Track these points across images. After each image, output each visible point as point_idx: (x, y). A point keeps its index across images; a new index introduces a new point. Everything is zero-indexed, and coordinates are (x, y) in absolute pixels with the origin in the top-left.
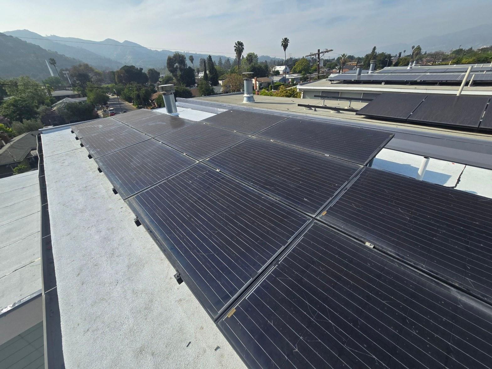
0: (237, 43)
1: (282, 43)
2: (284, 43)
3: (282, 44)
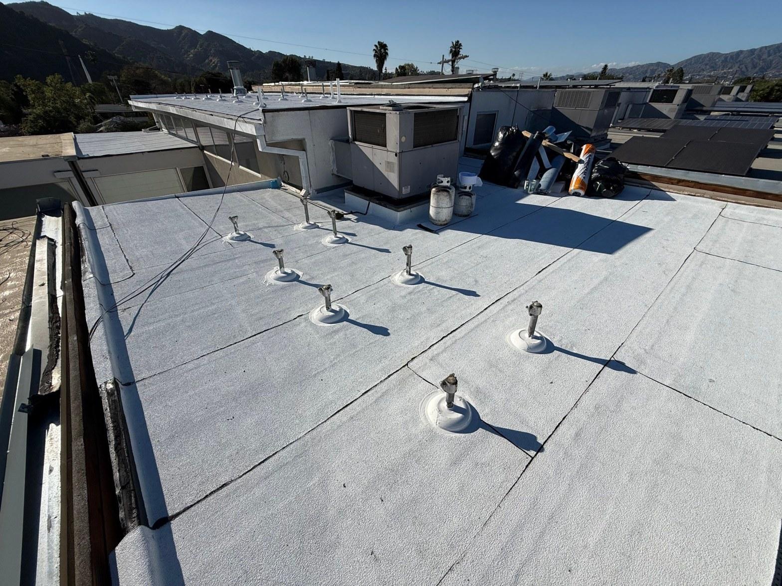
0: (377, 44)
1: (451, 49)
2: (453, 49)
3: (451, 51)
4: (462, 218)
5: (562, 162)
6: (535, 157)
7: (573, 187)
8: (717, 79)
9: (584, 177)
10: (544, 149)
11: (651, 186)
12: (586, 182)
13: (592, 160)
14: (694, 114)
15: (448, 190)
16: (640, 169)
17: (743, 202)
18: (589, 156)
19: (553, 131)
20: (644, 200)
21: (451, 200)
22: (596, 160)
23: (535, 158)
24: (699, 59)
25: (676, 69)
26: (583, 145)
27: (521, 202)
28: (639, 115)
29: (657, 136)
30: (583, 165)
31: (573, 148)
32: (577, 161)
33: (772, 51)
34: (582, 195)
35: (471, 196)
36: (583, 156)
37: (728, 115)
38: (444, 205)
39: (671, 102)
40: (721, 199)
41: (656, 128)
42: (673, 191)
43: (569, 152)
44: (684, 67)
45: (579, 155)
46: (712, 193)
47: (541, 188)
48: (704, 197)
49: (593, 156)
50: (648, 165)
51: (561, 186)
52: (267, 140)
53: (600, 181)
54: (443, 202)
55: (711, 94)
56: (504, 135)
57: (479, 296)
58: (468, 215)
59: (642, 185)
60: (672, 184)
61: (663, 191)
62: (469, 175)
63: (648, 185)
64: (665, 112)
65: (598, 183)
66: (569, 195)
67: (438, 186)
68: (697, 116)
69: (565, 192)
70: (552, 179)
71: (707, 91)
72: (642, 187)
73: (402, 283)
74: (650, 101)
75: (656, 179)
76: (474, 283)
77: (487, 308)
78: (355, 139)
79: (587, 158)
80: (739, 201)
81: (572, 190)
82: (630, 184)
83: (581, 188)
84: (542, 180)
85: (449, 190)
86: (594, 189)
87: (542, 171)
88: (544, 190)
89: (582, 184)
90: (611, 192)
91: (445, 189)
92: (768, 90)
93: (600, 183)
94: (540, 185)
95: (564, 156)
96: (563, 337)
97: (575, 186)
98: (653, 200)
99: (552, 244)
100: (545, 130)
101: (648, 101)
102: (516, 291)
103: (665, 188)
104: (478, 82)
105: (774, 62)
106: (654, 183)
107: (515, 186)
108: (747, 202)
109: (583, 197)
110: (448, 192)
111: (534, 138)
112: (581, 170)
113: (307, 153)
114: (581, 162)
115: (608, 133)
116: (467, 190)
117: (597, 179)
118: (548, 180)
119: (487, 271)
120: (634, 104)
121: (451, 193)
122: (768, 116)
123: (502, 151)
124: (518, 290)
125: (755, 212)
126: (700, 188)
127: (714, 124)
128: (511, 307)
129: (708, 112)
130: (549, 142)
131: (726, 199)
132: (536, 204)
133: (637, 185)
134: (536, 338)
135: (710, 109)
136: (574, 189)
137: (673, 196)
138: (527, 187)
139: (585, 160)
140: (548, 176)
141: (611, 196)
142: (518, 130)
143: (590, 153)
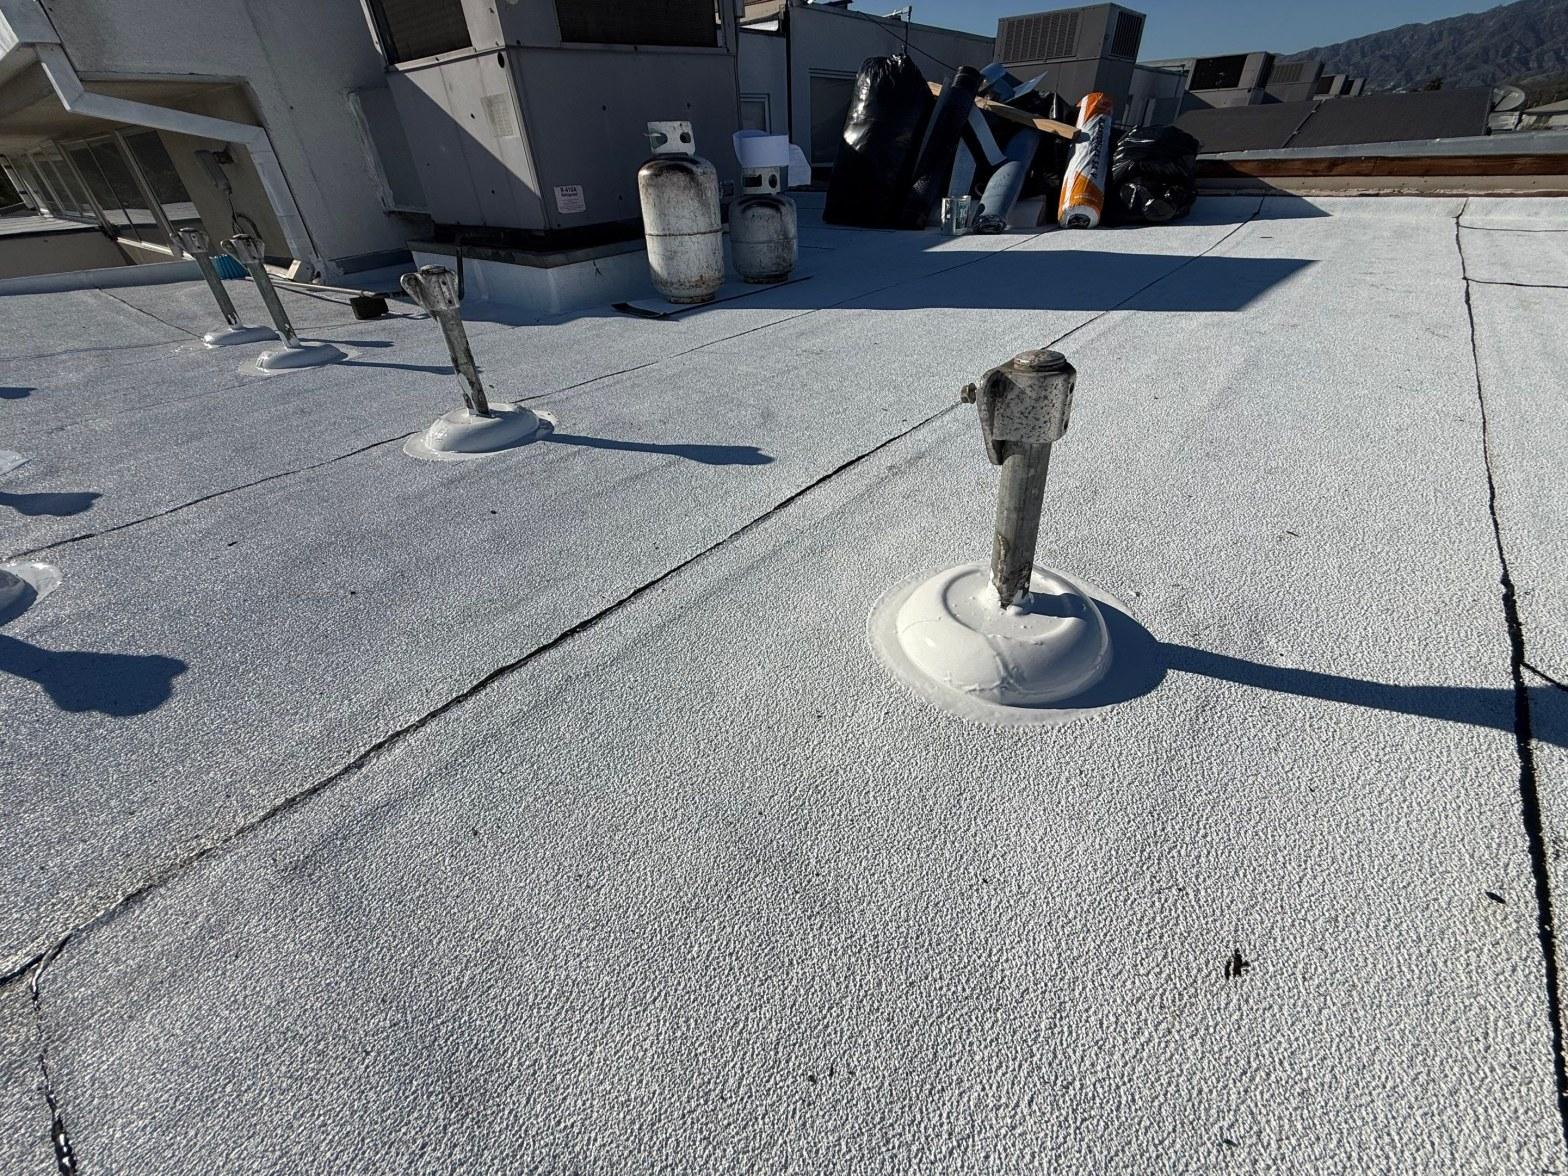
4: (761, 285)
5: (1032, 146)
6: (962, 139)
7: (1067, 203)
9: (1093, 175)
10: (982, 115)
11: (1260, 188)
12: (1101, 187)
13: (1107, 132)
15: (689, 165)
17: (1508, 191)
18: (1099, 122)
19: (1002, 72)
20: (1247, 223)
21: (704, 204)
22: (1117, 130)
23: (962, 145)
26: (1080, 99)
27: (936, 249)
30: (1086, 144)
31: (1055, 106)
32: (1070, 137)
33: (1367, 47)
34: (1092, 223)
36: (1082, 124)
38: (685, 225)
39: (1235, 84)
40: (1448, 192)
42: (1318, 192)
43: (1048, 118)
45: (1073, 123)
46: (1421, 180)
47: (984, 214)
48: (1402, 195)
51: (1036, 208)
52: (78, 67)
53: (1136, 179)
54: (680, 214)
55: (1303, 81)
57: (768, 460)
58: (781, 276)
59: (1239, 191)
60: (1316, 174)
61: (1292, 196)
63: (1254, 187)
65: (1132, 186)
66: (1060, 228)
67: (655, 158)
69: (1050, 221)
70: (1010, 190)
72: (1240, 195)
73: (444, 450)
74: (1191, 88)
75: (1270, 170)
76: (760, 420)
77: (792, 499)
78: (393, 56)
79: (1094, 126)
81: (1065, 212)
82: (1208, 191)
83: (1088, 202)
84: (988, 192)
85: (696, 171)
86: (1123, 203)
87: (984, 172)
88: (994, 216)
89: (1090, 192)
90: (1166, 206)
91: (676, 165)
93: (1135, 184)
94: (982, 207)
95: (1035, 129)
96: (1185, 583)
97: (1072, 198)
98: (1272, 219)
99: (1039, 309)
101: (1187, 88)
102: (924, 431)
103: (1298, 189)
105: (1372, 68)
106: (1267, 180)
107: (919, 223)
109: (1096, 227)
110: (688, 172)
111: (953, 93)
112: (1086, 155)
113: (273, 134)
114: (1080, 137)
116: (765, 188)
117: (1127, 176)
118: (1001, 190)
119: (817, 386)
121: (701, 179)
123: (872, 128)
124: (937, 424)
125: (1544, 212)
126: (1390, 174)
128: (902, 485)
130: (992, 100)
131: (1461, 191)
132: (977, 249)
133: (1224, 192)
134: (1047, 606)
136: (1072, 207)
137: (1323, 204)
138: (948, 216)
139: (1090, 133)
140: (1000, 185)
141: (1170, 216)
142: (907, 61)
143: (1101, 115)
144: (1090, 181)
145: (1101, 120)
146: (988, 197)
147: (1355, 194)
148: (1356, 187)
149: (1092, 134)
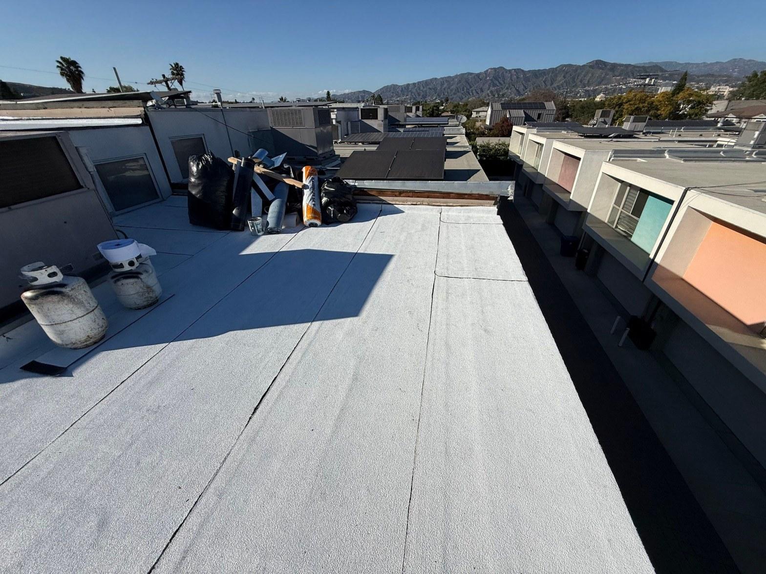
4: (140, 313)
5: (286, 191)
6: (252, 188)
7: (306, 218)
8: (402, 102)
9: (314, 205)
10: (259, 177)
11: (380, 201)
12: (319, 210)
13: (316, 184)
14: (396, 127)
15: (58, 289)
16: (367, 184)
18: (312, 180)
19: (266, 154)
20: (378, 218)
22: (321, 182)
23: (253, 191)
24: (387, 89)
25: (376, 96)
26: (302, 168)
27: (248, 251)
28: (358, 131)
29: (374, 148)
30: (308, 190)
31: (291, 172)
32: (301, 187)
34: (318, 225)
35: (138, 278)
36: (306, 181)
37: (416, 127)
38: (66, 317)
39: (377, 118)
40: (436, 204)
41: (373, 141)
42: (399, 203)
43: (290, 178)
44: (381, 94)
45: (301, 180)
46: (428, 200)
47: (269, 227)
48: (423, 205)
49: (316, 178)
50: (372, 180)
51: (293, 219)
53: (332, 205)
54: (60, 313)
55: (401, 112)
56: (198, 165)
59: (373, 201)
60: (396, 196)
61: (391, 204)
62: (118, 245)
63: (378, 200)
64: (376, 127)
65: (330, 208)
66: (305, 227)
68: (398, 129)
69: (300, 225)
70: (280, 213)
71: (397, 110)
72: (374, 203)
74: (362, 119)
75: (382, 193)
79: (310, 182)
80: (448, 204)
81: (306, 221)
82: (362, 202)
83: (315, 218)
84: (269, 215)
85: (63, 290)
86: (329, 215)
87: (266, 204)
88: (274, 228)
89: (315, 213)
90: (346, 216)
92: (431, 110)
93: (332, 208)
94: (268, 223)
95: (285, 183)
97: (307, 216)
98: (386, 215)
100: (255, 154)
101: (360, 119)
103: (392, 201)
104: (151, 99)
106: (381, 197)
107: (240, 228)
108: (454, 203)
109: (321, 226)
110: (67, 290)
111: (242, 165)
112: (309, 196)
114: (305, 187)
115: (334, 148)
116: (127, 268)
117: (328, 204)
118: (275, 214)
120: (352, 122)
122: (437, 127)
123: (203, 186)
126: (418, 197)
127: (410, 135)
129: (403, 126)
130: (263, 168)
131: (439, 204)
132: (267, 251)
133: (368, 202)
135: (404, 123)
136: (308, 220)
137: (401, 208)
138: (253, 228)
139: (309, 185)
140: (274, 212)
141: (348, 220)
142: (213, 158)
143: (312, 176)
144: (313, 208)
145: (313, 179)
146: (270, 217)
147: (410, 204)
148: (410, 201)
149: (310, 185)
